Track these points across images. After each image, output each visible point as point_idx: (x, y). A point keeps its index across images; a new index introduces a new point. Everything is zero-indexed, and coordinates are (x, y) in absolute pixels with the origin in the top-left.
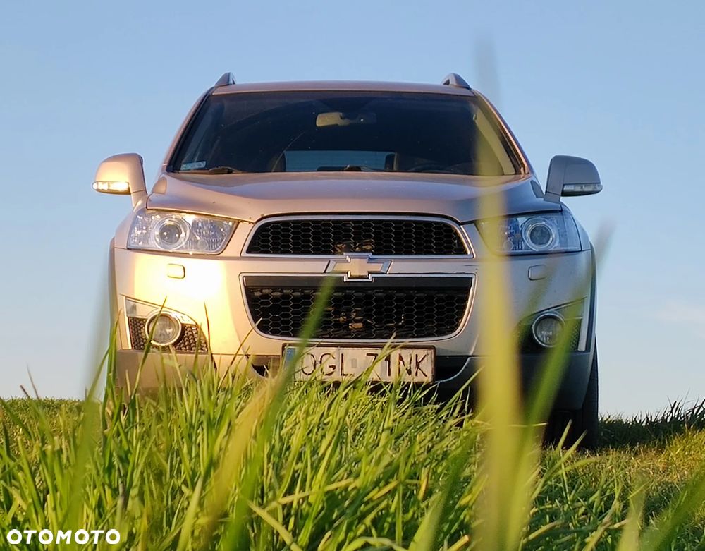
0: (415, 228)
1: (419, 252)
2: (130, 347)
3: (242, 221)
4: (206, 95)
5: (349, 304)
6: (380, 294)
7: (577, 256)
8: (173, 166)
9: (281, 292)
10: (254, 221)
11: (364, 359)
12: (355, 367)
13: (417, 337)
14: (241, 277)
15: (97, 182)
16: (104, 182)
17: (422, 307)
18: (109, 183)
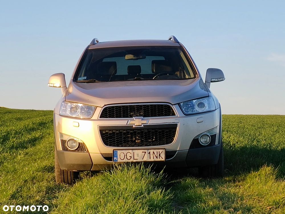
0: (157, 107)
1: (159, 115)
2: (61, 149)
3: (98, 107)
4: (86, 49)
5: (136, 135)
6: (146, 131)
7: (214, 112)
8: (75, 79)
9: (112, 131)
10: (102, 107)
11: (141, 153)
12: (138, 156)
13: (159, 145)
14: (98, 126)
15: (49, 83)
16: (51, 84)
17: (161, 135)
18: (53, 84)
